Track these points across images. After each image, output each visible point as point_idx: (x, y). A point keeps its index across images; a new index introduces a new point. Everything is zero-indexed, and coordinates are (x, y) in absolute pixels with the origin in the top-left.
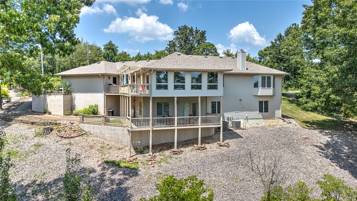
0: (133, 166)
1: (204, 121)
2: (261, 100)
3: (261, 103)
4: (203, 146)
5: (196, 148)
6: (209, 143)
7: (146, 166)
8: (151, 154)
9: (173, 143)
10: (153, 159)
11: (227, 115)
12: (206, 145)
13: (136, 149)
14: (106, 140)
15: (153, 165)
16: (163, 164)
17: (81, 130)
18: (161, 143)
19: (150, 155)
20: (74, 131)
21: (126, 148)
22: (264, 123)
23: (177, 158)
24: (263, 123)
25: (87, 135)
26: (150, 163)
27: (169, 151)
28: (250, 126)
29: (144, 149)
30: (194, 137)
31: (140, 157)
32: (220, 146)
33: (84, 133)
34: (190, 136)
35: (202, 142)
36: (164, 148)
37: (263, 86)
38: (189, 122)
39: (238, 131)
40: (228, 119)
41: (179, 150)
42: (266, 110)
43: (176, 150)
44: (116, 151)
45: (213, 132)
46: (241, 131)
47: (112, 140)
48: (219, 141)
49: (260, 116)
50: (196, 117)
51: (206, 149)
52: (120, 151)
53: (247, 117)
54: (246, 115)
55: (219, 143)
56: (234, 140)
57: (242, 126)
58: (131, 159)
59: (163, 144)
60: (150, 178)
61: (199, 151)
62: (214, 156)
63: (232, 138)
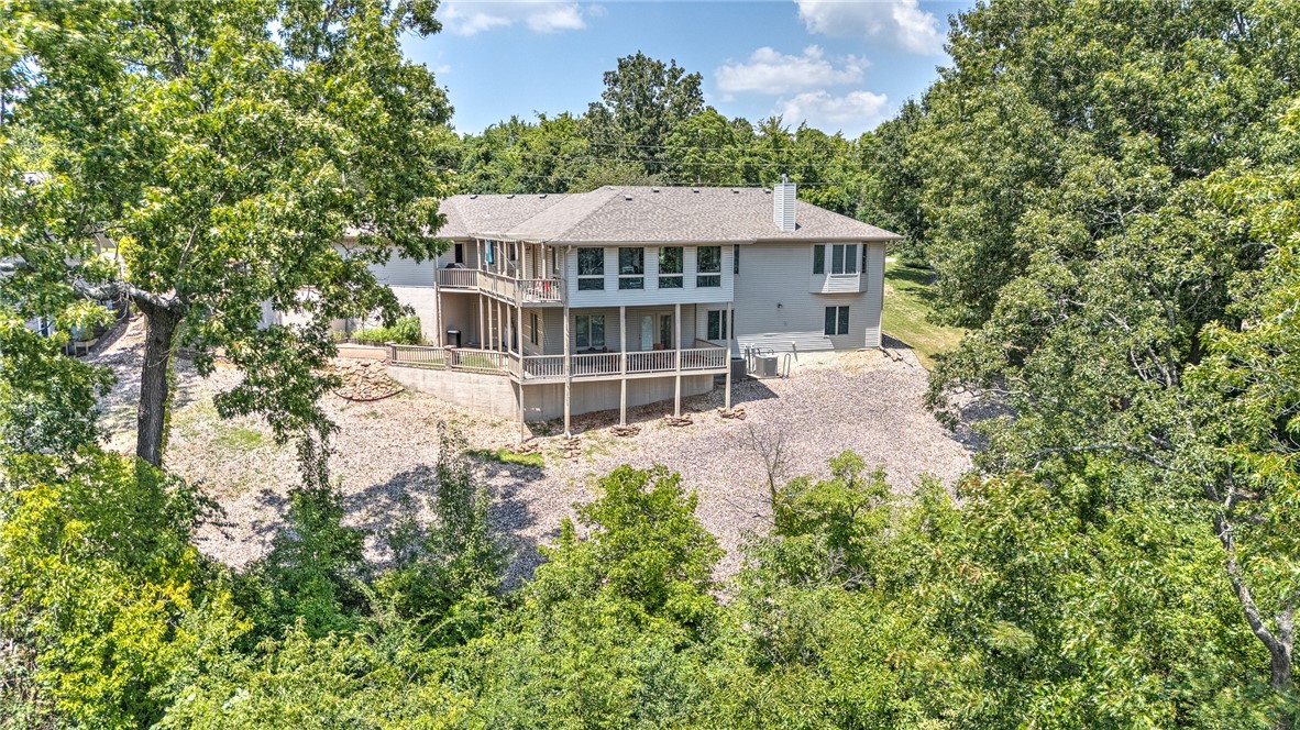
0: (531, 461)
1: (688, 360)
2: (831, 303)
3: (830, 311)
4: (684, 417)
5: (670, 421)
6: (698, 411)
7: (559, 460)
8: (570, 437)
9: (617, 411)
10: (573, 447)
11: (745, 342)
12: (693, 414)
13: (531, 424)
14: (458, 404)
15: (575, 459)
16: (595, 455)
17: (393, 382)
18: (587, 411)
19: (566, 438)
20: (376, 384)
21: (509, 422)
22: (835, 362)
23: (626, 444)
24: (833, 359)
25: (410, 394)
26: (568, 454)
27: (609, 429)
28: (801, 368)
29: (549, 424)
30: (666, 398)
31: (544, 442)
32: (724, 416)
33: (401, 388)
34: (657, 396)
35: (684, 409)
36: (597, 422)
37: (837, 269)
38: (654, 363)
39: (769, 382)
40: (747, 351)
41: (630, 427)
42: (844, 330)
43: (624, 427)
44: (489, 431)
45: (710, 385)
46: (778, 381)
47: (473, 406)
48: (724, 405)
49: (828, 344)
50: (669, 351)
51: (692, 423)
52: (497, 429)
53: (794, 346)
54: (794, 342)
55: (722, 409)
56: (758, 402)
57: (780, 369)
58: (525, 446)
59: (593, 414)
60: (572, 484)
61: (676, 428)
62: (708, 439)
63: (754, 399)
